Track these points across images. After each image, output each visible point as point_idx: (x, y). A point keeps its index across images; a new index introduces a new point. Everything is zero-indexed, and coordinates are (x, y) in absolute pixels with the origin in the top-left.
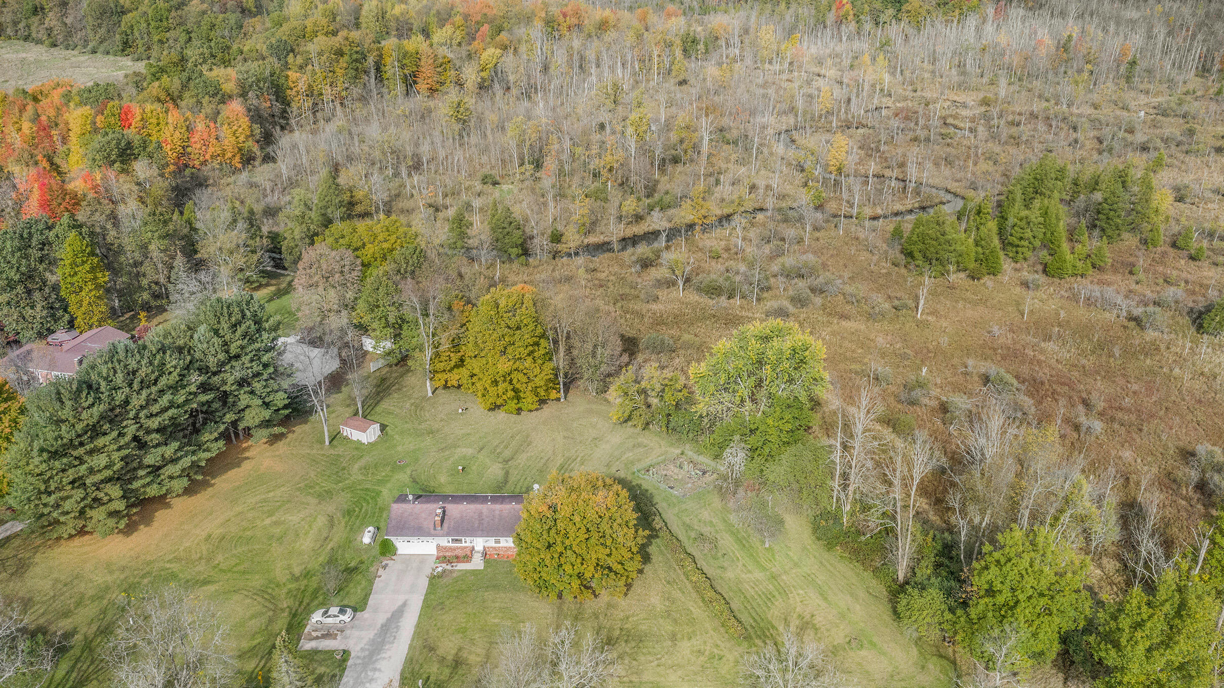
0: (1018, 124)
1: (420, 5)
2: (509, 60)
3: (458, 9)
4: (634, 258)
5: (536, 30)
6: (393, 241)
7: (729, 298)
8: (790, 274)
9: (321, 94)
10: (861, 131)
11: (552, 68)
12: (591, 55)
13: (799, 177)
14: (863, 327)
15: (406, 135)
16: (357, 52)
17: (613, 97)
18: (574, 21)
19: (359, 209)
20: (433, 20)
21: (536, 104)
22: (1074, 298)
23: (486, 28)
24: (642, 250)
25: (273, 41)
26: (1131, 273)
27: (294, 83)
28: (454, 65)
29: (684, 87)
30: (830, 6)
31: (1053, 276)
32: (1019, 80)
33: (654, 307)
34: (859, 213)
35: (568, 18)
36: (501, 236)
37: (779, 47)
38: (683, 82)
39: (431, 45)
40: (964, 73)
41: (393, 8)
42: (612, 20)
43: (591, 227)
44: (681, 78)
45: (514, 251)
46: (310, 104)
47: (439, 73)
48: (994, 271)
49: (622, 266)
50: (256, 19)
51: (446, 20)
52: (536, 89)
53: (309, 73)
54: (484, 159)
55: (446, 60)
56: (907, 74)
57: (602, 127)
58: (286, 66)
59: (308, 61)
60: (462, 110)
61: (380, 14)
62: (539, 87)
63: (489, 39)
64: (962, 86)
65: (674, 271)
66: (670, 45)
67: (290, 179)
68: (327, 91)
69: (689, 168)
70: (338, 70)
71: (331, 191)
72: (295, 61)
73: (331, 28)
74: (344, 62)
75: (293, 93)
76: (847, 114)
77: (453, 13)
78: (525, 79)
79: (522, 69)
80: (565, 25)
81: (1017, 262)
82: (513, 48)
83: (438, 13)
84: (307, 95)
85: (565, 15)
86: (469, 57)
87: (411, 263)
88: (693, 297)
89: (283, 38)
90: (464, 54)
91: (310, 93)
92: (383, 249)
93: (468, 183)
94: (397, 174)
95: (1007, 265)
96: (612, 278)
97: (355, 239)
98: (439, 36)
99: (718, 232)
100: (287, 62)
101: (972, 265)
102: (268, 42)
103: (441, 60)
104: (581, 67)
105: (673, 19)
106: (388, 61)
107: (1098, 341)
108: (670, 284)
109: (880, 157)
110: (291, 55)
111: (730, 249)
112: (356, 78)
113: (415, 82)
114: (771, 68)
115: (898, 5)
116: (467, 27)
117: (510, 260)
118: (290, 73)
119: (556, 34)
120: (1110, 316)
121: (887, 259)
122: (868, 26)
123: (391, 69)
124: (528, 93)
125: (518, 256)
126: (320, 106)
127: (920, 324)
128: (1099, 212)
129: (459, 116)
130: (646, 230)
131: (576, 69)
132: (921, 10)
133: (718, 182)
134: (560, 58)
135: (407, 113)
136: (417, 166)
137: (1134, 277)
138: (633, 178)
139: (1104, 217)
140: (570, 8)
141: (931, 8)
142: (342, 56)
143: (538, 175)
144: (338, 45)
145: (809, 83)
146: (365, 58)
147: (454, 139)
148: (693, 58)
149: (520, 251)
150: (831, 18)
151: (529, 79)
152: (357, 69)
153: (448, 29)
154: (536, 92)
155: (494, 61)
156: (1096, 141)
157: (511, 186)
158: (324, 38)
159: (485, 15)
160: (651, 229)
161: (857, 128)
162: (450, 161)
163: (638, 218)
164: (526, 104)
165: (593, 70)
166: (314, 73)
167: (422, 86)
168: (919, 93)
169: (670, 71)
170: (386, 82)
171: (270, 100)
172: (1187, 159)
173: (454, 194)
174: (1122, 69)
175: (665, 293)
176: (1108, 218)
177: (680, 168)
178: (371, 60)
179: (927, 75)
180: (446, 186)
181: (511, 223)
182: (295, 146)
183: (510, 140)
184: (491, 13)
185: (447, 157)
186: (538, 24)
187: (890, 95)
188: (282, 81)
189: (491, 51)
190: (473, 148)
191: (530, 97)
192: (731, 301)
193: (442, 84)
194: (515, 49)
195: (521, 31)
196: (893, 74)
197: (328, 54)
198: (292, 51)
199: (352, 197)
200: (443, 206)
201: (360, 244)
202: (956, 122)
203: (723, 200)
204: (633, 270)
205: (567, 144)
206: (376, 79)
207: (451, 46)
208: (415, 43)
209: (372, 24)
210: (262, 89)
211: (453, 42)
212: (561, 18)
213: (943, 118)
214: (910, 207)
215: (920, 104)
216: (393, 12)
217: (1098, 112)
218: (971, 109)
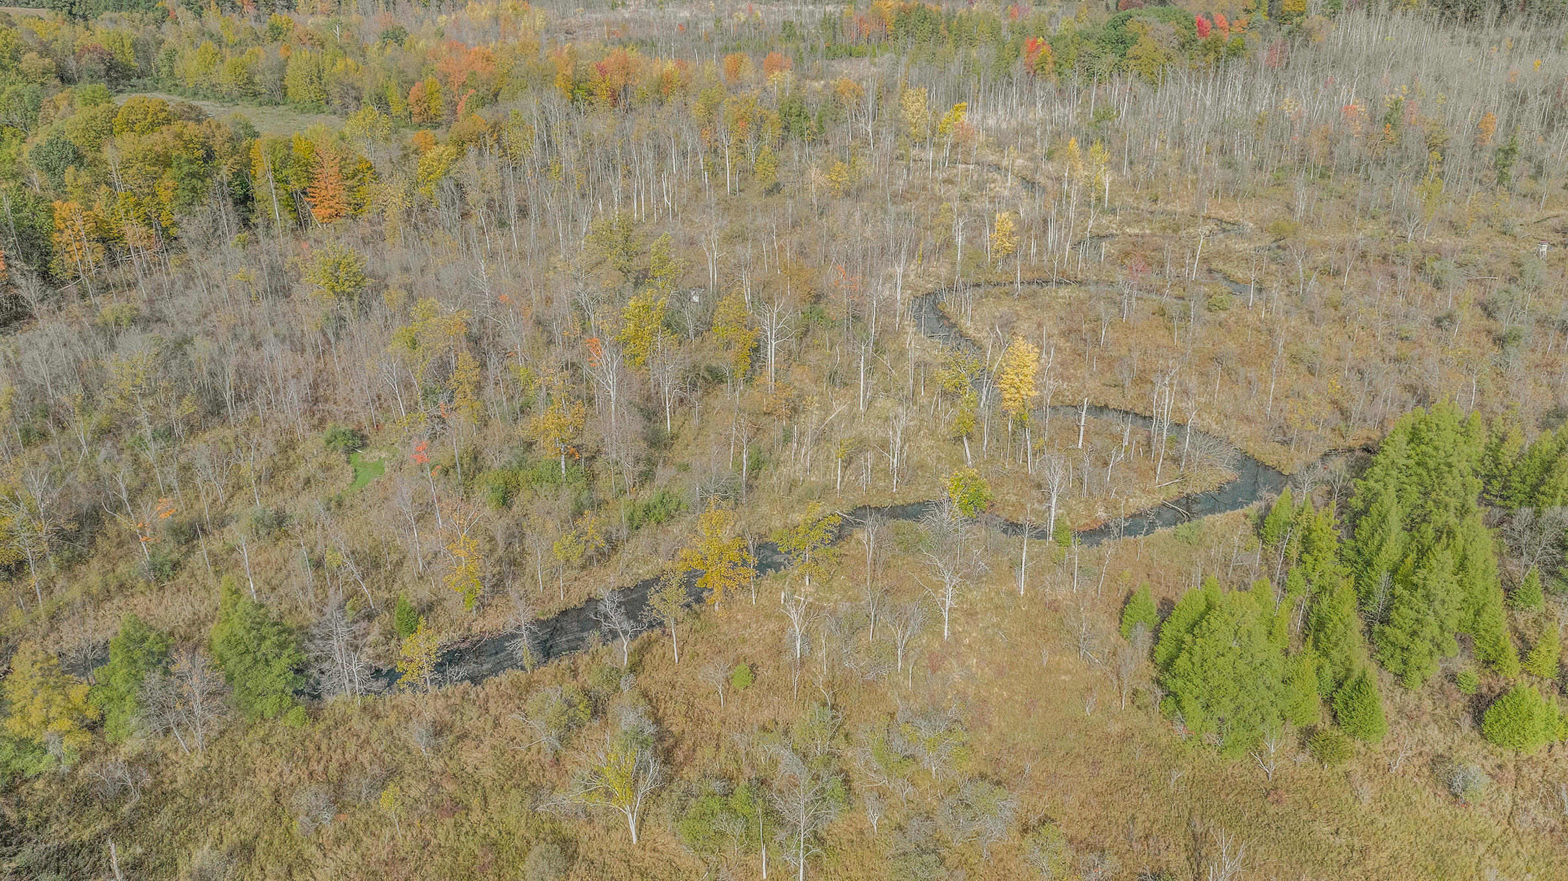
0: (1337, 273)
3: (434, 66)
9: (123, 236)
10: (1064, 291)
16: (191, 162)
17: (621, 246)
18: (619, 80)
20: (394, 82)
25: (41, 143)
27: (65, 221)
29: (775, 199)
30: (1017, 50)
32: (1322, 176)
34: (1060, 521)
35: (609, 76)
37: (935, 120)
38: (774, 190)
40: (1231, 165)
41: (333, 64)
42: (677, 77)
44: (768, 185)
46: (99, 256)
47: (351, 189)
51: (412, 82)
53: (104, 200)
55: (368, 164)
56: (1140, 167)
60: (343, 276)
61: (315, 73)
64: (1230, 191)
66: (760, 122)
68: (137, 230)
69: (742, 396)
70: (161, 191)
73: (160, 115)
74: (171, 176)
75: (65, 237)
76: (1041, 254)
77: (423, 70)
81: (1406, 689)
84: (92, 241)
85: (603, 71)
100: (63, 181)
103: (357, 165)
105: (778, 72)
106: (260, 170)
109: (1101, 358)
112: (189, 204)
113: (306, 205)
114: (922, 156)
115: (1121, 46)
118: (59, 204)
121: (1122, 684)
122: (1076, 81)
123: (266, 184)
126: (121, 257)
129: (338, 288)
132: (1156, 55)
135: (253, 278)
140: (612, 59)
141: (1171, 51)
142: (167, 167)
144: (160, 148)
148: (795, 143)
150: (1019, 68)
152: (192, 191)
155: (441, 168)
156: (1479, 310)
157: (385, 454)
159: (474, 73)
166: (112, 199)
167: (321, 211)
168: (1160, 205)
170: (259, 206)
171: (6, 258)
174: (1487, 159)
178: (222, 172)
179: (1173, 168)
186: (560, 86)
187: (1113, 211)
188: (42, 218)
189: (437, 150)
194: (496, 138)
196: (1117, 168)
197: (141, 164)
198: (78, 159)
202: (1228, 268)
207: (375, 140)
211: (377, 133)
212: (598, 77)
213: (1205, 260)
214: (1160, 498)
215: (1164, 228)
216: (334, 70)
217: (1463, 242)
218: (1250, 239)
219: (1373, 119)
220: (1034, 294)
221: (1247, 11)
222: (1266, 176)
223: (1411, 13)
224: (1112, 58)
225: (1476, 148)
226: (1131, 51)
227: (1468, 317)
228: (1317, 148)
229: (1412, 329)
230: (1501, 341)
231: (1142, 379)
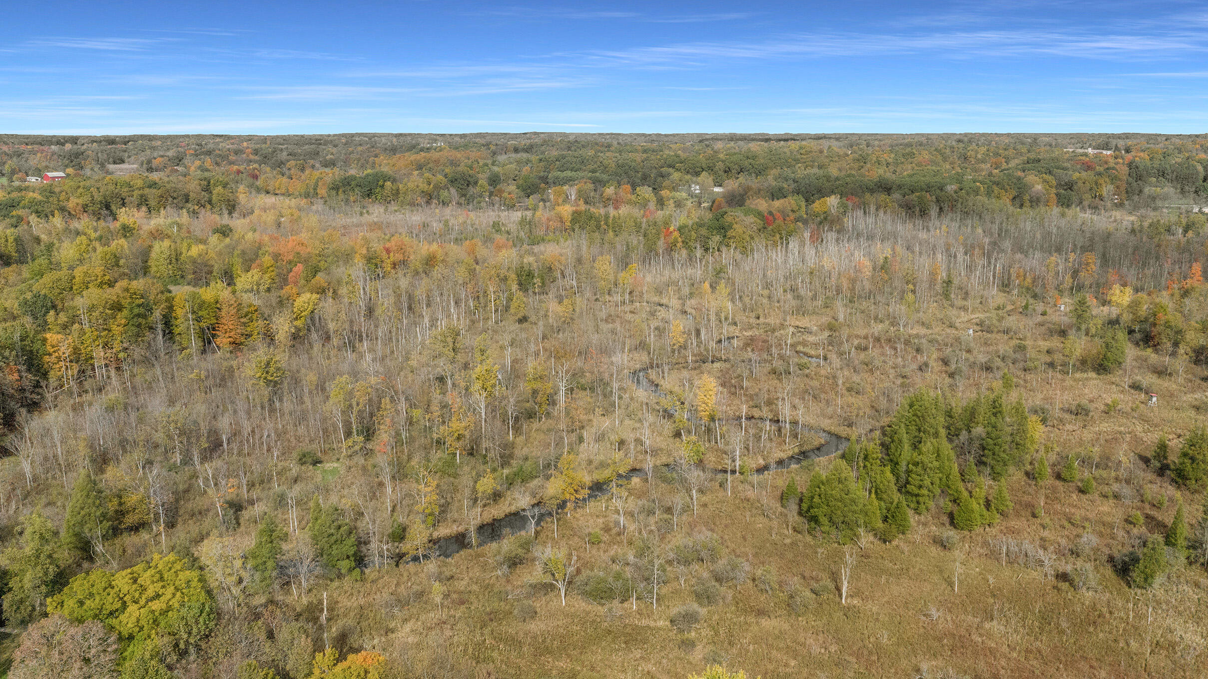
0: (866, 349)
1: (223, 245)
2: (328, 306)
3: (267, 248)
4: (500, 558)
5: (357, 269)
6: (170, 596)
7: (622, 602)
8: (687, 558)
9: (92, 358)
10: (717, 365)
11: (378, 312)
12: (420, 293)
13: (668, 427)
14: (786, 626)
15: (200, 409)
16: (139, 306)
17: (451, 345)
18: (399, 257)
19: (130, 520)
20: (237, 261)
21: (361, 356)
22: (993, 555)
23: (300, 267)
24: (508, 544)
25: (29, 296)
26: (1034, 516)
27: (53, 347)
28: (262, 314)
29: (525, 325)
30: (658, 234)
31: (962, 529)
32: (850, 302)
33: (535, 626)
34: (741, 467)
35: (392, 254)
36: (327, 546)
37: (616, 277)
38: (523, 320)
39: (234, 292)
40: (798, 297)
41: (189, 248)
42: (440, 255)
43: (440, 515)
44: (520, 315)
45: (345, 565)
46: (76, 372)
47: (244, 324)
48: (903, 529)
49: (484, 567)
50: (10, 269)
51: (252, 261)
52: (361, 336)
53: (76, 334)
54: (302, 430)
55: (253, 309)
56: (747, 300)
57: (441, 379)
58: (44, 326)
59: (74, 319)
60: (272, 370)
61: (173, 256)
62: (364, 335)
63: (303, 282)
64: (800, 311)
65: (553, 575)
66: (505, 279)
67: (35, 479)
68: (99, 354)
69: (545, 424)
70: (114, 327)
71: (90, 501)
72: (56, 320)
73: (107, 278)
74: (122, 318)
75: (53, 359)
76: (699, 347)
77: (260, 252)
78: (347, 326)
79: (343, 316)
80: (388, 261)
81: (920, 514)
82: (331, 290)
83: (243, 253)
84: (71, 361)
85: (388, 251)
86: (281, 303)
87: (195, 630)
88: (581, 605)
89: (43, 293)
90: (274, 301)
91: (76, 356)
92: (153, 612)
93: (280, 465)
94: (187, 460)
95: (912, 518)
96: (475, 587)
97: (110, 599)
98: (244, 281)
99: (592, 506)
100: (46, 322)
101: (880, 525)
102: (21, 298)
103: (246, 310)
104: (410, 308)
105: (504, 251)
106: (179, 312)
107: (1039, 612)
108: (549, 588)
109: (745, 395)
110: (52, 313)
111: (610, 529)
112: (138, 335)
113: (214, 336)
114: (611, 299)
115: (723, 231)
116: (277, 268)
117: (340, 576)
118: (48, 336)
119: (379, 271)
120: (1035, 575)
121: (787, 526)
122: (699, 253)
123: (184, 321)
124: (353, 340)
125: (350, 570)
126: (89, 372)
127: (848, 612)
128: (984, 449)
129: (269, 378)
130: (508, 511)
131: (405, 311)
132: (744, 236)
133: (581, 440)
134: (385, 302)
135: (203, 377)
136: (215, 447)
137: (1039, 521)
138: (485, 444)
139: (990, 453)
140: (393, 243)
141: (753, 234)
142: (120, 310)
143: (369, 446)
144: (114, 298)
145: (653, 314)
146: (150, 310)
147: (263, 408)
148: (530, 292)
149: (353, 564)
150: (661, 245)
151: (351, 326)
152: (139, 326)
153: (254, 275)
154: (361, 340)
155: (310, 308)
156: (941, 363)
157: (336, 465)
158: (100, 291)
159: (298, 253)
160: (513, 509)
161: (713, 362)
162: (257, 437)
163: (496, 496)
164: (350, 356)
165: (425, 311)
166: (82, 332)
167: (223, 340)
168: (762, 320)
169: (507, 308)
170: (178, 338)
171: (19, 371)
172: (1028, 377)
173: (262, 482)
174: (938, 288)
175: (543, 602)
176: (994, 454)
177: (536, 425)
178: (157, 314)
179: (765, 301)
180: (252, 473)
181: (339, 527)
182: (47, 432)
183: (333, 407)
184: (304, 252)
185: (253, 431)
186: (359, 261)
187: (735, 324)
188: (37, 346)
189: (306, 296)
190: (287, 417)
191: (354, 347)
192: (626, 605)
193: (249, 336)
194: (334, 292)
195: (340, 271)
196: (733, 301)
197: (101, 309)
198: (54, 307)
199: (120, 504)
200: (248, 501)
201: (118, 605)
202: (805, 350)
203: (590, 462)
204: (499, 573)
205: (403, 405)
206: (164, 336)
207: (258, 292)
208: (215, 291)
209: (162, 268)
210: (7, 359)
211: (261, 287)
212: (384, 255)
213: (792, 345)
214: (790, 453)
215: (767, 331)
216: (189, 254)
217: (931, 331)
218: (816, 335)
219: (874, 269)
220: (700, 367)
221: (793, 211)
222: (819, 303)
223: (889, 211)
224: (717, 238)
225: (932, 282)
226: (729, 234)
227: (935, 365)
228: (845, 284)
229: (907, 371)
230: (951, 375)
231: (769, 403)
